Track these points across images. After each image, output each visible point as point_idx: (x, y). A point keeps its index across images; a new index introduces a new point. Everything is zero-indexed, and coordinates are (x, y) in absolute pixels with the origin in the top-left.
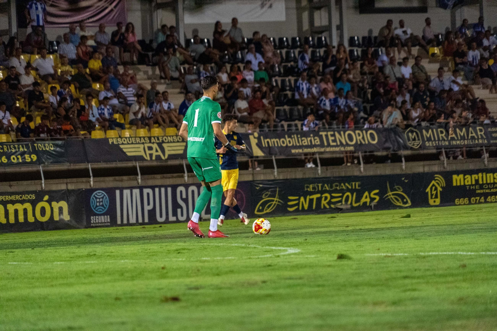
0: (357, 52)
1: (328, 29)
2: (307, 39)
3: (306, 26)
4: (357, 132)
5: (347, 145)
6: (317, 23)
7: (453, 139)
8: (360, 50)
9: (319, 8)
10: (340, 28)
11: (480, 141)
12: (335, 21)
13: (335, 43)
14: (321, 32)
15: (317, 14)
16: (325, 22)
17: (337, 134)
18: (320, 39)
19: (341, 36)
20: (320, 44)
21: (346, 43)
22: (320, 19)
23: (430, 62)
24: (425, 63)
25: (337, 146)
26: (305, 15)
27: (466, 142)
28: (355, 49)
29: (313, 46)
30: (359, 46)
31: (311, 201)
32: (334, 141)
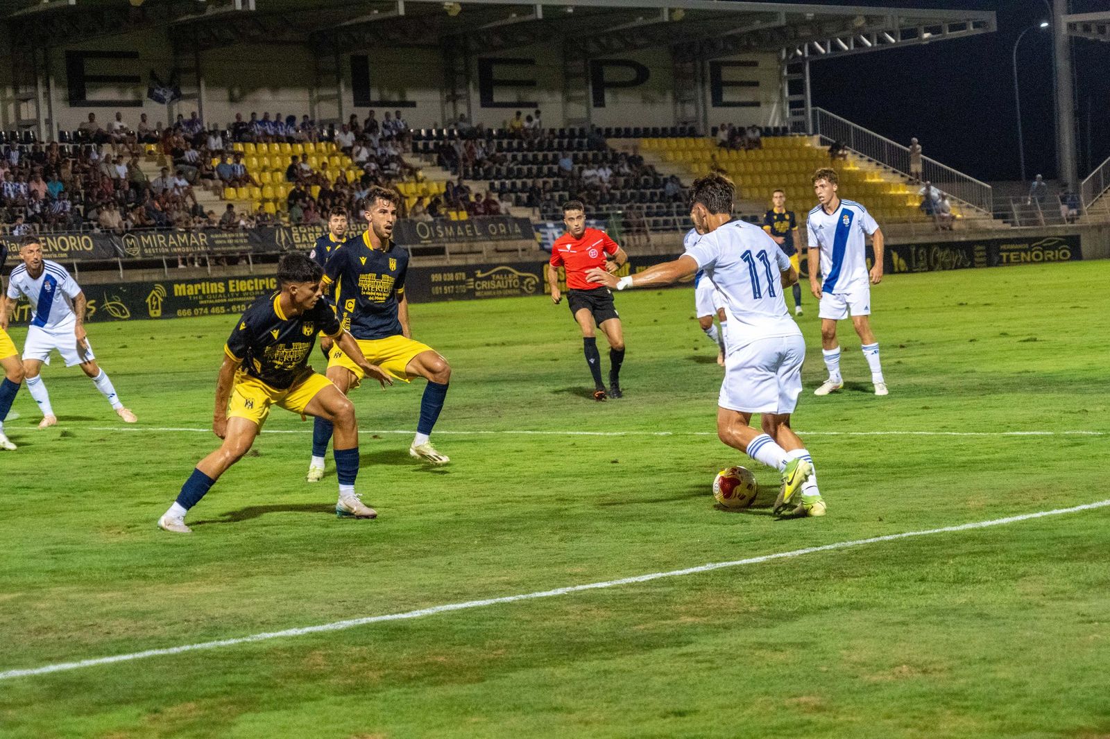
0: (69, 148)
1: (36, 122)
2: (13, 134)
3: (12, 120)
4: (70, 237)
5: (60, 251)
6: (24, 117)
7: (173, 246)
8: (71, 146)
9: (26, 100)
10: (49, 122)
11: (203, 248)
12: (44, 115)
13: (44, 139)
14: (29, 126)
15: (23, 106)
16: (33, 116)
17: (48, 239)
18: (27, 134)
19: (50, 130)
20: (27, 139)
21: (56, 139)
22: (27, 112)
23: (146, 161)
24: (143, 164)
25: (49, 253)
26: (11, 107)
27: (188, 250)
28: (66, 145)
29: (21, 142)
30: (70, 142)
31: (22, 311)
32: (46, 247)
